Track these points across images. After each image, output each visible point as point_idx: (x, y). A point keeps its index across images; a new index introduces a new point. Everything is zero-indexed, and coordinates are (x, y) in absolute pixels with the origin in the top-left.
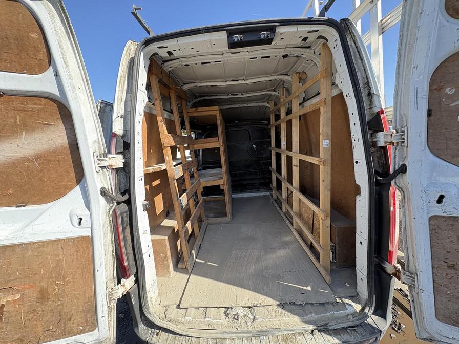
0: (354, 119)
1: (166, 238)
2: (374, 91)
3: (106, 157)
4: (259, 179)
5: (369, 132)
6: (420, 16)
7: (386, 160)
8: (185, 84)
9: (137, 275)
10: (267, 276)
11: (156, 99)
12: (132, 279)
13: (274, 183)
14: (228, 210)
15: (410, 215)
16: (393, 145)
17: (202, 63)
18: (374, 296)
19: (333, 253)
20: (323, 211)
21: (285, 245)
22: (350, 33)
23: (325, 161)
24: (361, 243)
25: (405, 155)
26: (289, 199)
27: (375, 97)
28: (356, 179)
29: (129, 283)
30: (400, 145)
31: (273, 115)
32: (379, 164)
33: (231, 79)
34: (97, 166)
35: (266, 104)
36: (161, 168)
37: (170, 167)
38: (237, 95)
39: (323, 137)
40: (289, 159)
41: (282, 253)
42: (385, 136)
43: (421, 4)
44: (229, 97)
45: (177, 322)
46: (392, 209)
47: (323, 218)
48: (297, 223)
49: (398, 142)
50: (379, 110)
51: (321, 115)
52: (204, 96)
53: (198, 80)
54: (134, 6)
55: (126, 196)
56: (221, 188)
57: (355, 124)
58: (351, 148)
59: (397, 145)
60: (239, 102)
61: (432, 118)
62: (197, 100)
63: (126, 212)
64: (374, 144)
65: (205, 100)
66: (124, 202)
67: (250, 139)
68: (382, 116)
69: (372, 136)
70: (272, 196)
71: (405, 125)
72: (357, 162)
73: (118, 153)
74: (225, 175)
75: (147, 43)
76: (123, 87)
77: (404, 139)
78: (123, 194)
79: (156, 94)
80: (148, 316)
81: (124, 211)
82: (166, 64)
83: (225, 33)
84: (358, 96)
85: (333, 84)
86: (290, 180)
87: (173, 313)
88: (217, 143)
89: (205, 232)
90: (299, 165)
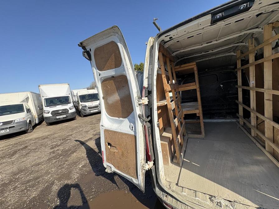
1: (167, 143)
3: (141, 99)
4: (226, 109)
8: (173, 52)
9: (154, 161)
10: (243, 183)
11: (162, 65)
12: (152, 162)
13: (241, 112)
14: (203, 130)
17: (188, 38)
21: (257, 163)
26: (259, 126)
29: (151, 164)
31: (240, 60)
33: (205, 42)
34: (137, 104)
35: (233, 54)
36: (164, 104)
37: (169, 103)
38: (208, 51)
41: (256, 168)
44: (202, 54)
45: (177, 193)
52: (184, 57)
53: (182, 48)
54: (154, 19)
55: (150, 118)
56: (198, 115)
60: (209, 56)
62: (179, 60)
63: (150, 127)
65: (184, 59)
66: (148, 122)
67: (218, 80)
70: (239, 122)
73: (146, 97)
74: (200, 107)
75: (160, 36)
76: (148, 63)
78: (148, 117)
79: (162, 63)
80: (161, 185)
81: (149, 126)
82: (166, 44)
83: (210, 15)
87: (174, 187)
88: (194, 86)
89: (187, 142)
90: (272, 99)
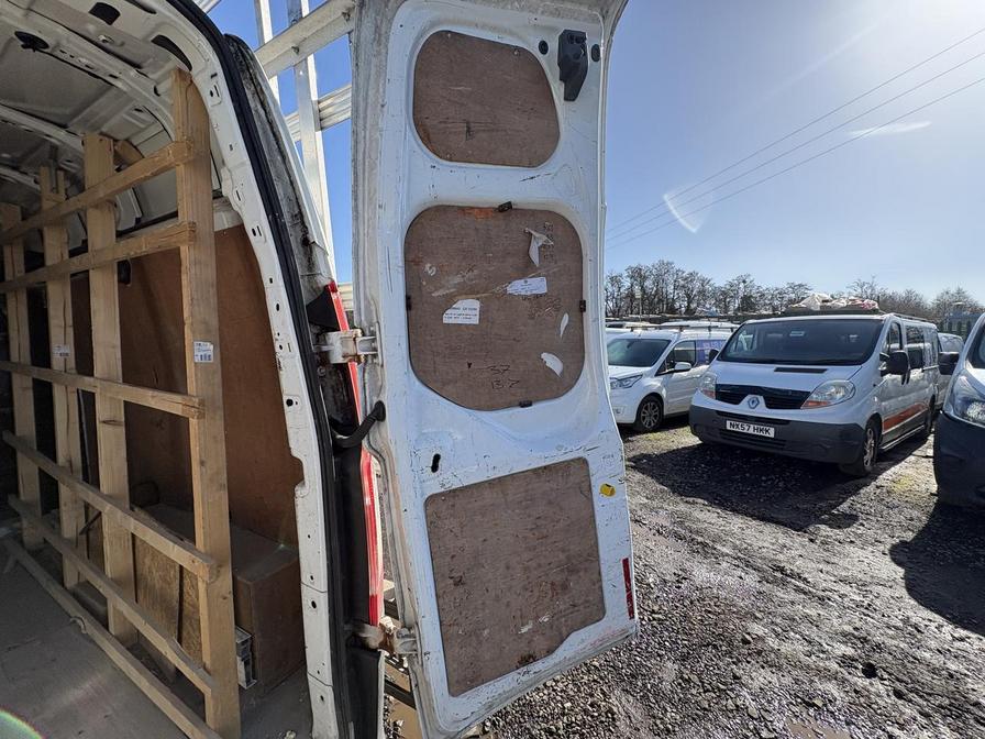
0: (276, 293)
2: (314, 237)
5: (311, 331)
6: (382, 111)
7: (348, 395)
15: (398, 507)
16: (359, 362)
18: (351, 725)
19: (246, 664)
20: (207, 556)
22: (252, 79)
23: (202, 403)
24: (314, 605)
25: (380, 383)
26: (91, 535)
27: (317, 251)
28: (292, 444)
30: (370, 361)
31: (18, 250)
32: (336, 403)
39: (193, 332)
40: (87, 401)
42: (344, 340)
43: (381, 90)
46: (367, 501)
47: (206, 579)
48: (121, 613)
49: (366, 356)
50: (327, 282)
51: (183, 269)
57: (278, 306)
58: (274, 367)
59: (366, 361)
61: (413, 312)
64: (324, 357)
68: (334, 296)
69: (317, 342)
71: (375, 320)
72: (290, 403)
77: (375, 349)
84: (281, 239)
85: (218, 195)
86: (90, 474)
90: (123, 419)
